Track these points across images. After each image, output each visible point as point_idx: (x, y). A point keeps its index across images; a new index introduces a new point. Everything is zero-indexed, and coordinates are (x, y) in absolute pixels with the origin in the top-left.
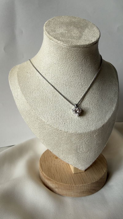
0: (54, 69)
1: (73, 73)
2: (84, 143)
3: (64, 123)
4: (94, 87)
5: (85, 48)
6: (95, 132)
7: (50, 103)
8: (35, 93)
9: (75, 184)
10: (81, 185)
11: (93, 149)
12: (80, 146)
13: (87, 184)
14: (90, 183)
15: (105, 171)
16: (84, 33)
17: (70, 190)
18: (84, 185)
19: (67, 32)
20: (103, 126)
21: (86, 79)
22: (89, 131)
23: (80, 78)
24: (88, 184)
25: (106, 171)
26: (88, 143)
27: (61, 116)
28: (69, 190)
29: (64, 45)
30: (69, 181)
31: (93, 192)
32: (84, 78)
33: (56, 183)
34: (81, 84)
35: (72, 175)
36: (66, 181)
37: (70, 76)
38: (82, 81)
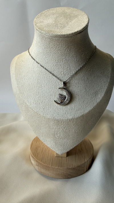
1: (56, 62)
2: (61, 129)
6: (72, 120)
11: (71, 137)
12: (57, 132)
13: (62, 168)
15: (86, 161)
16: (70, 23)
18: (60, 168)
19: (53, 22)
20: (83, 116)
21: (69, 68)
22: (66, 118)
23: (63, 67)
24: (64, 168)
26: (66, 130)
28: (46, 170)
29: (46, 35)
30: (47, 162)
31: (68, 177)
32: (67, 68)
33: (37, 161)
34: (64, 73)
35: (54, 157)
36: (45, 161)
37: (53, 65)
38: (65, 71)
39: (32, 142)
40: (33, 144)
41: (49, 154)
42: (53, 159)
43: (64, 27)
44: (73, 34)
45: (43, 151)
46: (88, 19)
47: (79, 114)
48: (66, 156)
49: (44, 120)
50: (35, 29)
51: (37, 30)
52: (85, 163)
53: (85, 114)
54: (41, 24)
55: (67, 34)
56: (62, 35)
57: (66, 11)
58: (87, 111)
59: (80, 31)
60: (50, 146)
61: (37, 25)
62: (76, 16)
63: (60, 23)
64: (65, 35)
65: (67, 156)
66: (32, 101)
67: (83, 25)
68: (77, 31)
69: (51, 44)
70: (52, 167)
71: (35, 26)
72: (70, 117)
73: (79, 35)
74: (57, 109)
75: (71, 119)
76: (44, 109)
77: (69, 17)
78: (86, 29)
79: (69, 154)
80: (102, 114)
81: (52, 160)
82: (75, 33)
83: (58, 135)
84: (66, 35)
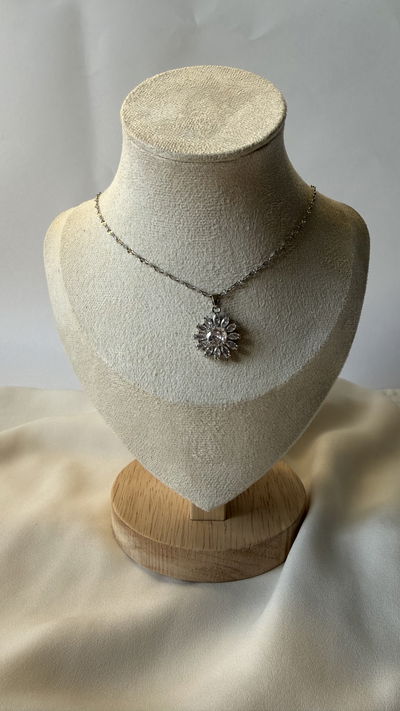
0: (141, 222)
1: (190, 233)
2: (209, 435)
3: (155, 372)
5: (221, 164)
6: (243, 405)
7: (127, 316)
8: (94, 286)
9: (183, 545)
10: (197, 550)
11: (238, 457)
12: (197, 443)
13: (214, 550)
14: (224, 549)
16: (232, 119)
17: (167, 556)
18: (206, 549)
19: (180, 116)
20: (272, 393)
21: (229, 253)
22: (225, 402)
23: (210, 250)
24: (219, 550)
25: (288, 529)
26: (223, 436)
28: (165, 558)
29: (160, 155)
30: (169, 537)
31: (233, 575)
32: (225, 252)
33: (135, 535)
34: (214, 267)
35: (187, 523)
36: (162, 535)
37: (183, 243)
38: (217, 260)
39: (117, 482)
40: (120, 488)
41: (170, 515)
42: (183, 527)
43: (214, 130)
44: (239, 151)
45: (153, 506)
46: (282, 107)
47: (261, 388)
48: (223, 518)
49: (157, 407)
50: (125, 138)
51: (131, 139)
52: (281, 534)
53: (278, 389)
54: (144, 120)
55: (224, 154)
56: (208, 156)
57: (218, 78)
58: (284, 379)
60: (177, 485)
61: (134, 124)
62: (248, 97)
63: (202, 120)
64: (216, 156)
65: (226, 518)
66: (120, 353)
67: (270, 126)
68: (253, 145)
70: (184, 547)
71: (124, 129)
72: (237, 399)
73: (258, 156)
75: (239, 404)
76: (156, 375)
77: (226, 100)
78: (276, 136)
79: (232, 510)
80: (330, 386)
81: (181, 530)
82: (247, 149)
83: (201, 452)
84: (221, 155)
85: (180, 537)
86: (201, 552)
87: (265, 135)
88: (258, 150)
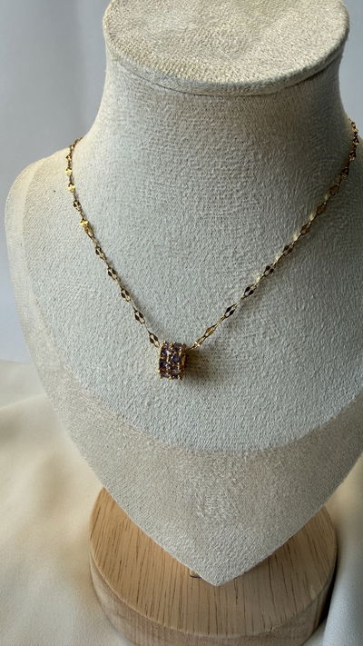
0: (131, 184)
1: (202, 203)
2: (222, 489)
4: (293, 269)
5: (257, 99)
7: (109, 316)
9: (180, 626)
10: (200, 635)
12: (204, 498)
13: (223, 636)
14: (236, 636)
15: (314, 595)
16: (269, 31)
17: (159, 637)
18: (213, 635)
19: (192, 26)
20: (313, 435)
21: (257, 233)
22: (246, 447)
23: (230, 227)
24: (229, 636)
25: (319, 596)
26: (241, 491)
27: (140, 370)
28: (156, 639)
29: (161, 83)
30: (162, 608)
32: (251, 231)
33: (117, 599)
34: (235, 253)
35: (185, 577)
37: (191, 219)
38: (240, 243)
39: (97, 505)
40: (101, 516)
42: (181, 588)
43: (243, 47)
44: (284, 79)
45: (141, 551)
47: (298, 428)
49: (150, 448)
50: (110, 57)
51: (118, 59)
52: (309, 605)
53: (321, 428)
54: (136, 33)
55: (260, 83)
56: (235, 86)
58: (330, 415)
59: (316, 67)
60: (173, 548)
61: (121, 36)
63: (224, 32)
64: (247, 87)
66: (99, 369)
68: (305, 70)
69: (183, 124)
70: (183, 631)
71: (109, 44)
72: (263, 444)
73: (309, 88)
74: (205, 407)
75: (267, 451)
76: (149, 405)
81: (177, 593)
82: (296, 76)
83: (209, 510)
84: (255, 84)
85: (177, 611)
86: (204, 639)
87: (322, 56)
88: (310, 78)
